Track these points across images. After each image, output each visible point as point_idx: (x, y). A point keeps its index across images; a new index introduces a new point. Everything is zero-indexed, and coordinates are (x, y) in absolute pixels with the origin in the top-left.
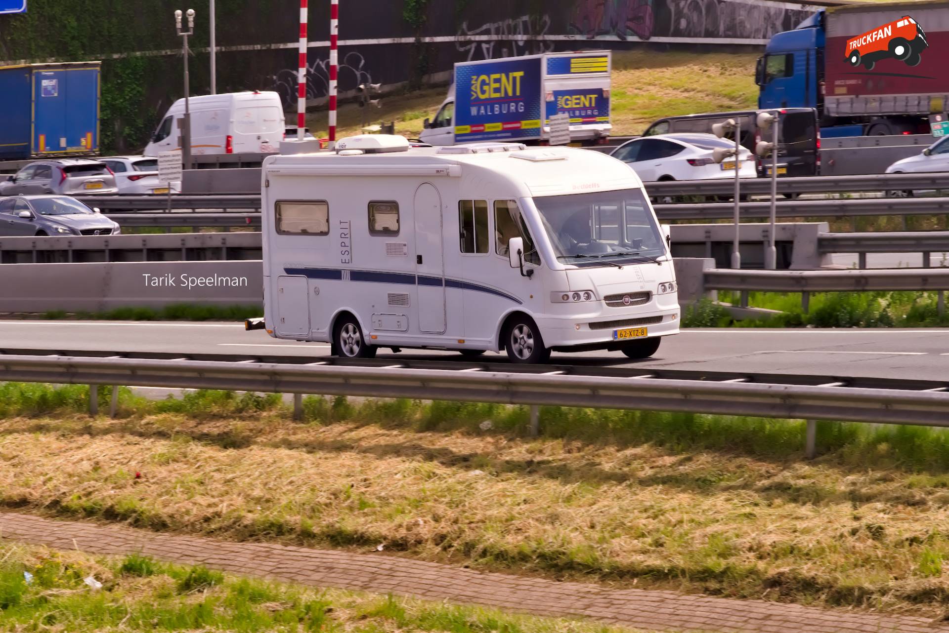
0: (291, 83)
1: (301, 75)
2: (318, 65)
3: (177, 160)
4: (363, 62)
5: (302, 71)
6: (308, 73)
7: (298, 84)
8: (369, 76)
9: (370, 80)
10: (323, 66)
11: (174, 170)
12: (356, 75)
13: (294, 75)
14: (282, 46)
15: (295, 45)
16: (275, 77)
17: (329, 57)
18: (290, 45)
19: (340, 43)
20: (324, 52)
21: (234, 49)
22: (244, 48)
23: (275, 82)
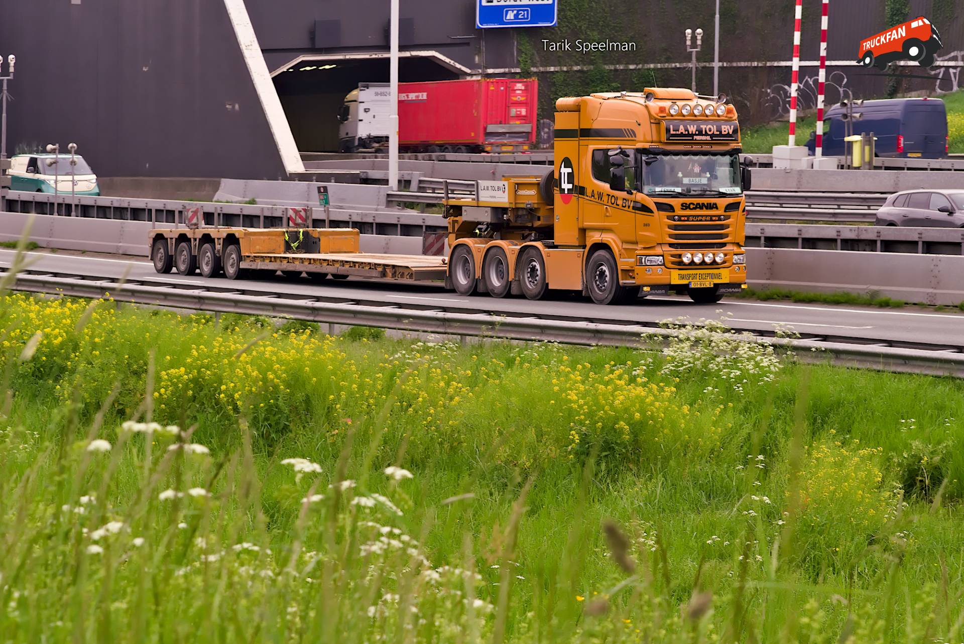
0: (784, 97)
1: (794, 89)
2: (807, 81)
4: (846, 80)
5: (794, 86)
6: (799, 89)
7: (790, 97)
8: (850, 93)
9: (851, 96)
10: (811, 83)
12: (839, 91)
13: (785, 89)
14: (776, 64)
15: (788, 64)
16: (769, 91)
17: (818, 75)
18: (783, 64)
19: (827, 63)
20: (814, 71)
21: (735, 64)
22: (743, 64)
23: (769, 94)
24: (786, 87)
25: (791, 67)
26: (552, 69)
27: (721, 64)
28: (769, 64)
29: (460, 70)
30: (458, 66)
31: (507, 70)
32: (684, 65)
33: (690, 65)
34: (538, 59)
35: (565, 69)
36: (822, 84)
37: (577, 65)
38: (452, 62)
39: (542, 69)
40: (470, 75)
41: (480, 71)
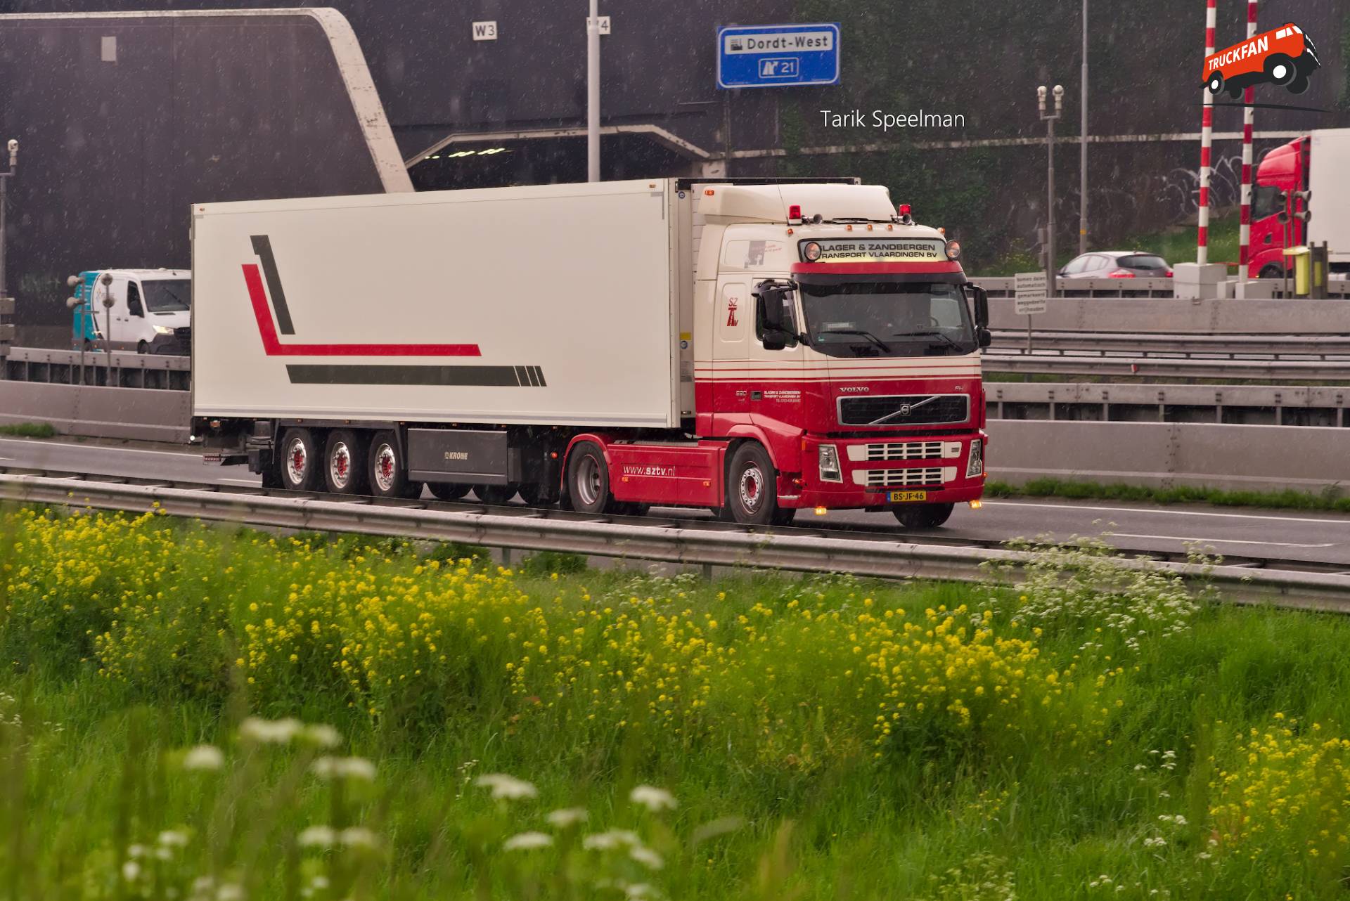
0: (1187, 187)
1: (1204, 176)
2: (1223, 163)
3: (1039, 285)
5: (1204, 172)
6: (1212, 173)
7: (1198, 188)
10: (1229, 166)
11: (1036, 299)
13: (1189, 176)
14: (1175, 137)
15: (1194, 136)
16: (1164, 178)
17: (1241, 155)
18: (1189, 137)
19: (1255, 135)
20: (1235, 147)
21: (1112, 139)
22: (1124, 138)
23: (1164, 185)
24: (1191, 173)
25: (1199, 142)
26: (833, 149)
27: (1091, 138)
28: (1164, 137)
29: (692, 152)
30: (690, 147)
31: (764, 152)
32: (1035, 140)
33: (1044, 141)
34: (811, 134)
35: (853, 149)
36: (1246, 167)
37: (871, 142)
38: (681, 142)
39: (818, 150)
40: (710, 161)
41: (724, 154)
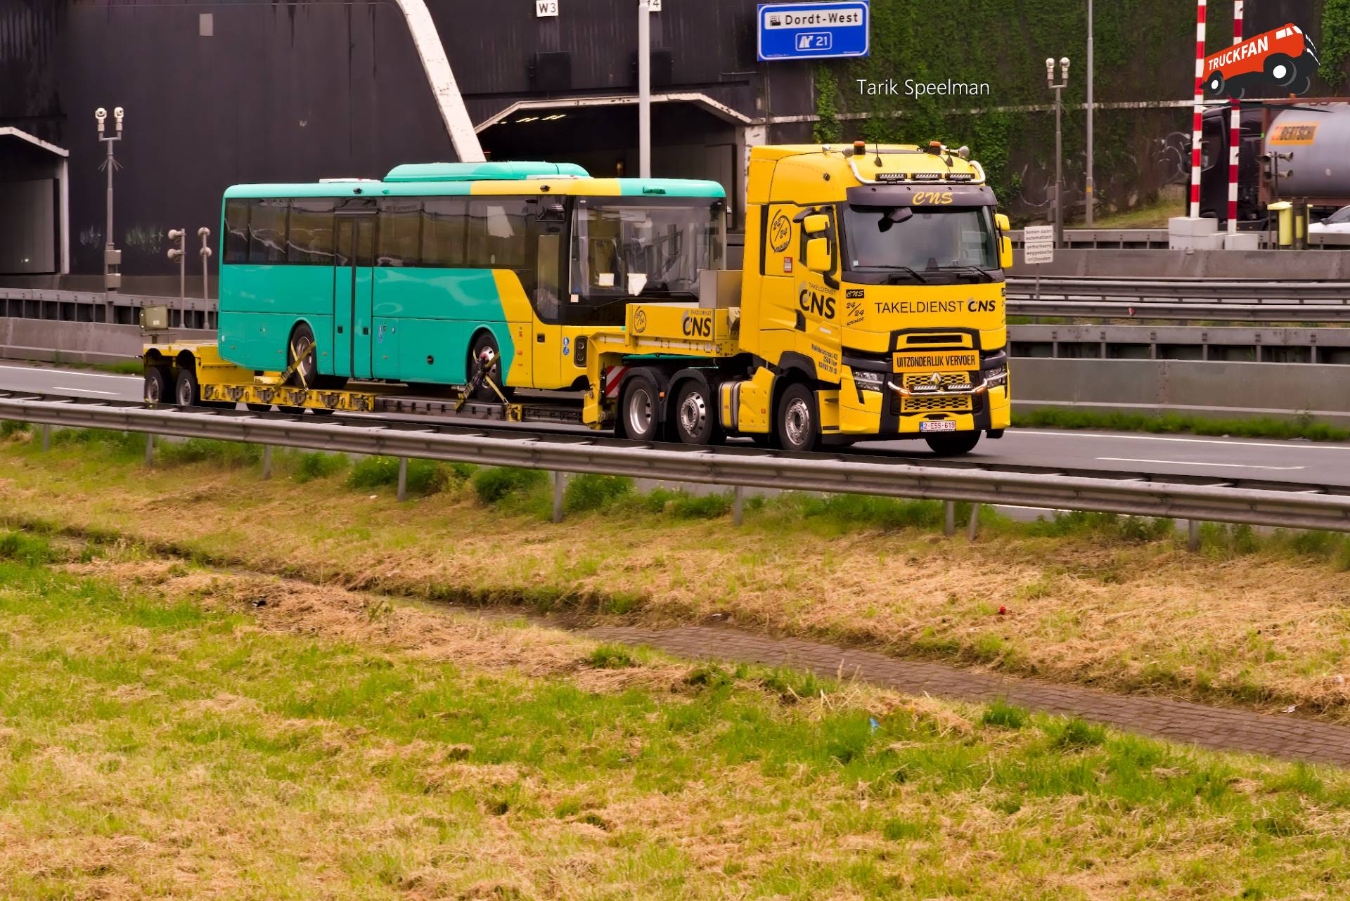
0: (1183, 148)
1: (1196, 139)
3: (1047, 237)
5: (1197, 135)
7: (1191, 149)
11: (1044, 249)
13: (1186, 140)
14: (1172, 104)
15: (1189, 103)
16: (1163, 141)
18: (1183, 104)
21: (1115, 106)
22: (1126, 105)
23: (1163, 147)
24: (1187, 136)
25: (1193, 108)
26: (864, 115)
27: (1096, 105)
28: (1162, 104)
29: (736, 118)
30: (733, 113)
31: (801, 118)
32: (1045, 107)
33: (1054, 108)
34: (843, 102)
35: (881, 115)
36: (1236, 130)
37: (898, 109)
38: (725, 108)
39: (849, 116)
40: (751, 126)
41: (764, 119)
